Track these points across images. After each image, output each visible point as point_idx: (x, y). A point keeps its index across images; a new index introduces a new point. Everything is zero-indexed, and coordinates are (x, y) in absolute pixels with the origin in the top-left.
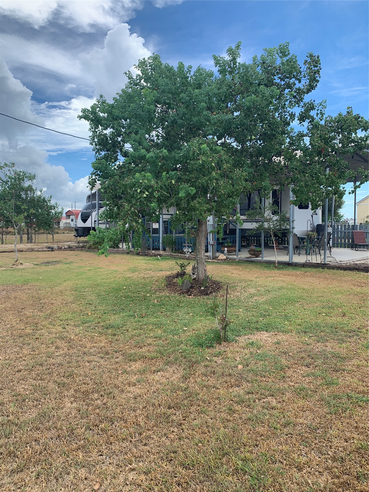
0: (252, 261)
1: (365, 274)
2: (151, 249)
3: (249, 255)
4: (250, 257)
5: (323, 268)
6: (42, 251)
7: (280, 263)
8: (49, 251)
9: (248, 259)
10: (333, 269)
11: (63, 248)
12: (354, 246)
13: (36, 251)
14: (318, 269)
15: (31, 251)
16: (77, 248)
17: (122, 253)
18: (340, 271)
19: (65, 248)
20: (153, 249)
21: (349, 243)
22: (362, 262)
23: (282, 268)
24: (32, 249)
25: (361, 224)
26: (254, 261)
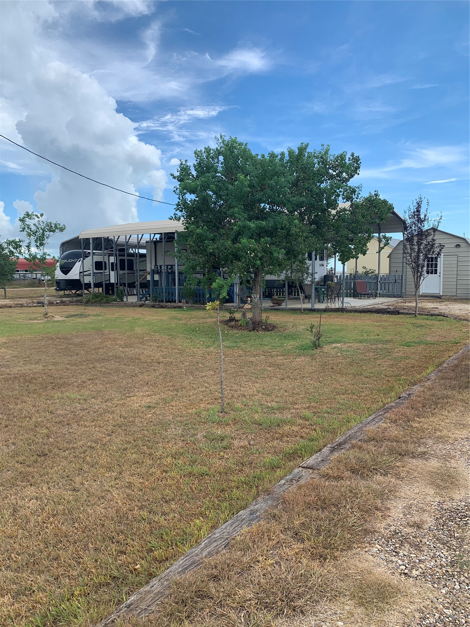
0: (277, 309)
1: (377, 315)
2: (164, 301)
3: (272, 304)
4: (273, 306)
5: (342, 312)
6: (33, 306)
7: (305, 310)
8: (40, 306)
9: (272, 308)
10: (351, 312)
11: (55, 303)
12: (355, 295)
13: (25, 306)
14: (338, 313)
15: (21, 307)
16: (71, 302)
17: (133, 306)
18: (356, 314)
19: (57, 303)
20: (166, 302)
21: (350, 293)
22: (371, 307)
23: (308, 313)
24: (21, 304)
25: (351, 274)
26: (279, 309)
